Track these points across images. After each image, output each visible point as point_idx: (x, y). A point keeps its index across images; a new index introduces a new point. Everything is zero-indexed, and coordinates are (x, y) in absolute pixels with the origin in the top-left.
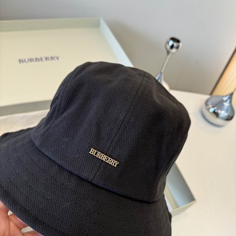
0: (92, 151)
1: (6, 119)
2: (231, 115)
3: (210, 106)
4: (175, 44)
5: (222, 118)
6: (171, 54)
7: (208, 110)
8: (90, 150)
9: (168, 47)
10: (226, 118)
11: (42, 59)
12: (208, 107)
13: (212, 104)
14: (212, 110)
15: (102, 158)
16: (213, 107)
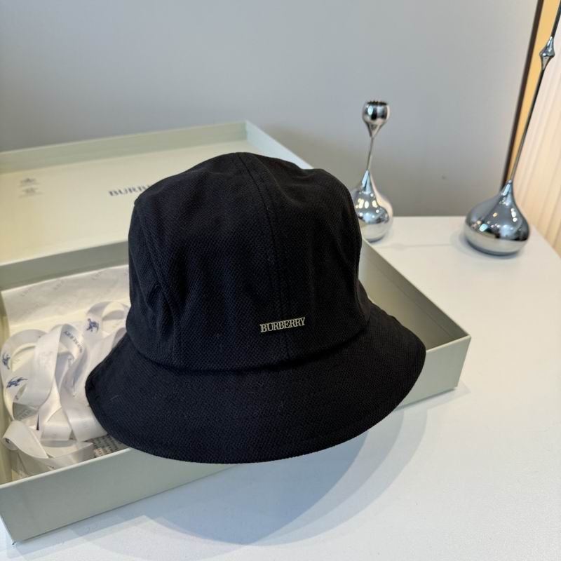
0: (264, 328)
1: (97, 275)
2: (523, 230)
3: (479, 222)
4: (379, 109)
5: (507, 238)
6: (377, 127)
7: (477, 229)
8: (260, 327)
9: (368, 119)
10: (514, 237)
12: (475, 225)
13: (479, 219)
14: (483, 228)
15: (282, 327)
16: (483, 222)
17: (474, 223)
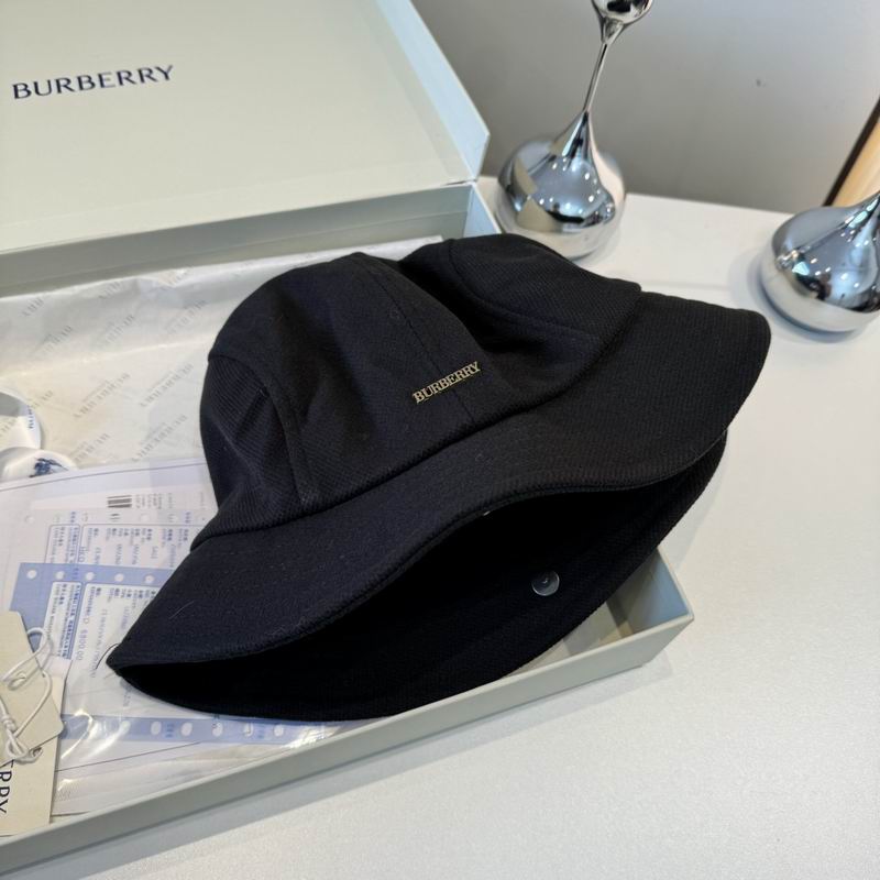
3: (795, 254)
5: (839, 303)
6: (619, 27)
7: (787, 268)
11: (104, 77)
12: (784, 259)
13: (798, 249)
14: (799, 270)
16: (802, 258)
17: (787, 253)
